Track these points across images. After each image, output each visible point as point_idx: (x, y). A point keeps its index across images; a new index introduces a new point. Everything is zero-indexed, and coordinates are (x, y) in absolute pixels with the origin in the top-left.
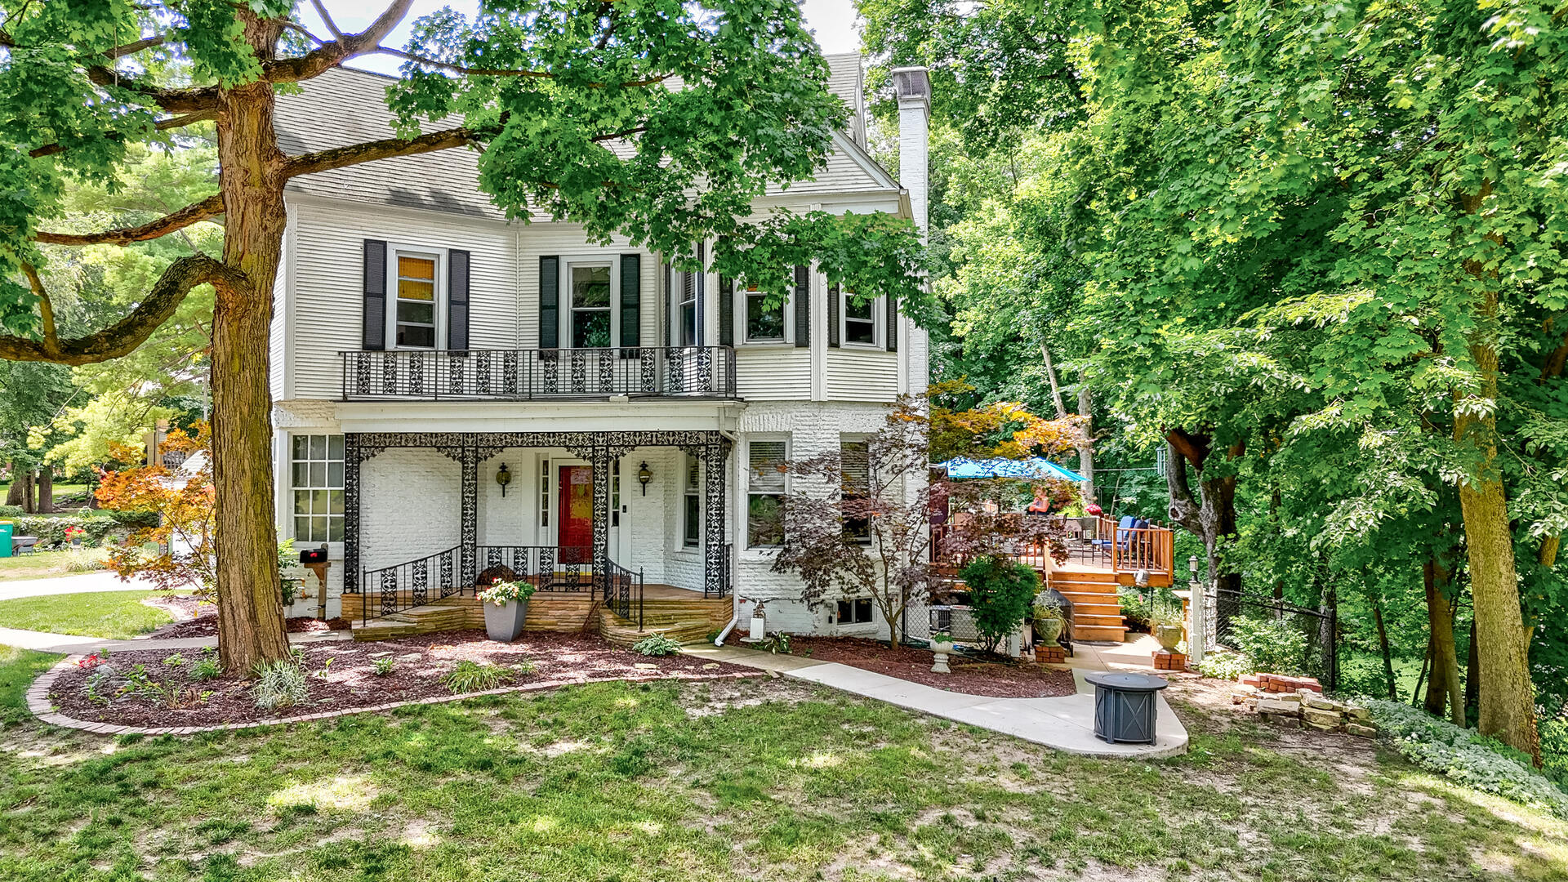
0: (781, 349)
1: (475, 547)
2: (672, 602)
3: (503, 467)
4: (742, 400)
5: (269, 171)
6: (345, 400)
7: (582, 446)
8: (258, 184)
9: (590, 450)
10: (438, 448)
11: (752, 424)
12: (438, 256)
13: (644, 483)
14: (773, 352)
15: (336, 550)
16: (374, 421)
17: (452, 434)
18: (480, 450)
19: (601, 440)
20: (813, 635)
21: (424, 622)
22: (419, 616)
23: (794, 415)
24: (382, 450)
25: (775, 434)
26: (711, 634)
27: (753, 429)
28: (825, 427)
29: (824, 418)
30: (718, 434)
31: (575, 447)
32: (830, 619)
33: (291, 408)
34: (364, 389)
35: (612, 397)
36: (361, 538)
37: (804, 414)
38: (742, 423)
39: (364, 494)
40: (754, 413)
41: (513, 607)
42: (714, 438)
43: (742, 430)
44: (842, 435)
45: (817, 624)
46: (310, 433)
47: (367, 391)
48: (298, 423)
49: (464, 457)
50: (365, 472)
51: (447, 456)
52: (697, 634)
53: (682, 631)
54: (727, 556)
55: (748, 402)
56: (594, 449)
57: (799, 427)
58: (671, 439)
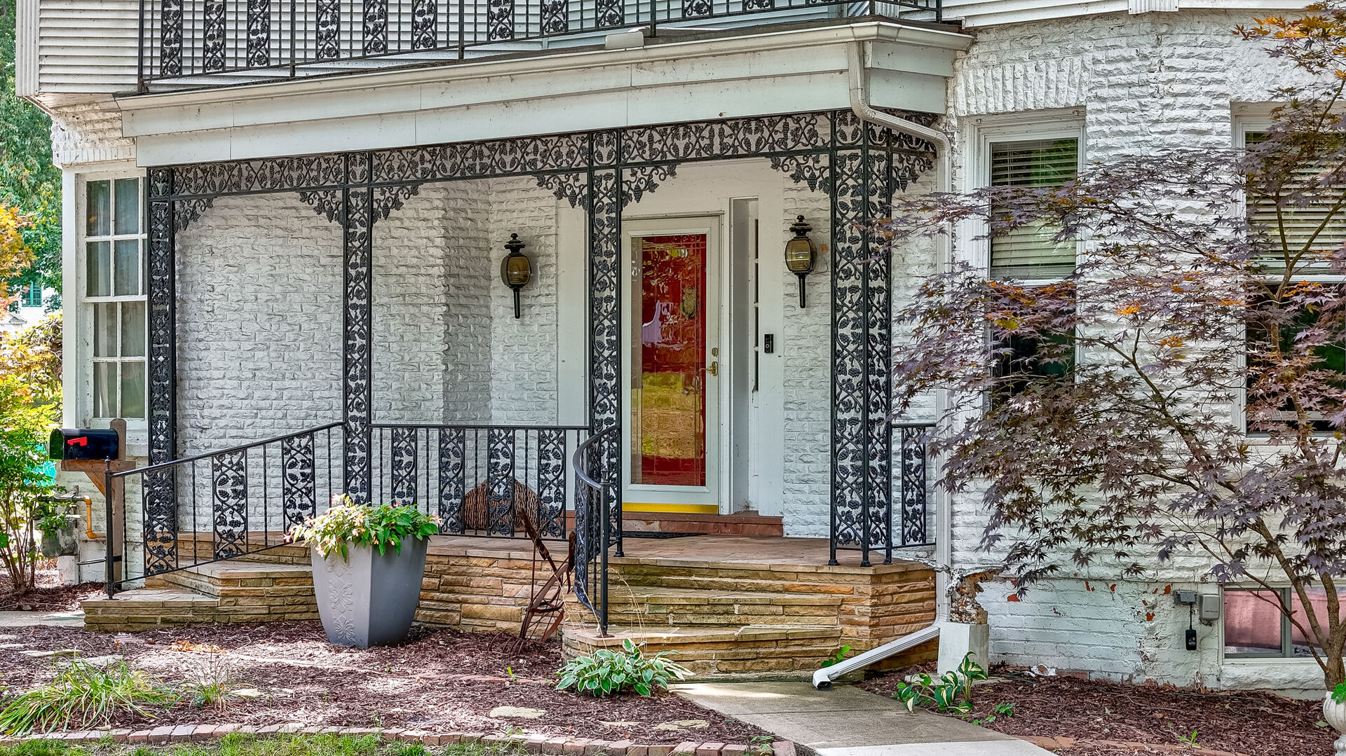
1: (367, 423)
2: (755, 573)
3: (515, 246)
4: (956, 25)
6: (143, 90)
7: (568, 171)
9: (583, 178)
10: (303, 191)
11: (990, 93)
13: (802, 276)
15: (137, 433)
16: (192, 135)
17: (325, 157)
18: (377, 193)
19: (605, 151)
20: (1139, 680)
21: (237, 595)
22: (227, 581)
23: (1088, 58)
24: (209, 205)
25: (1047, 114)
26: (834, 658)
27: (995, 104)
28: (1177, 88)
29: (1175, 62)
30: (855, 119)
31: (554, 173)
32: (1191, 640)
33: (78, 121)
34: (172, 64)
35: (613, 37)
36: (188, 407)
37: (1113, 53)
38: (961, 90)
39: (192, 307)
40: (993, 59)
41: (363, 562)
42: (849, 130)
43: (962, 109)
44: (1239, 110)
45: (1149, 650)
46: (110, 174)
47: (177, 71)
48: (88, 154)
49: (348, 209)
50: (195, 257)
51: (319, 210)
52: (792, 655)
53: (738, 643)
54: (906, 454)
55: (974, 31)
56: (591, 178)
57: (1104, 92)
58: (753, 138)
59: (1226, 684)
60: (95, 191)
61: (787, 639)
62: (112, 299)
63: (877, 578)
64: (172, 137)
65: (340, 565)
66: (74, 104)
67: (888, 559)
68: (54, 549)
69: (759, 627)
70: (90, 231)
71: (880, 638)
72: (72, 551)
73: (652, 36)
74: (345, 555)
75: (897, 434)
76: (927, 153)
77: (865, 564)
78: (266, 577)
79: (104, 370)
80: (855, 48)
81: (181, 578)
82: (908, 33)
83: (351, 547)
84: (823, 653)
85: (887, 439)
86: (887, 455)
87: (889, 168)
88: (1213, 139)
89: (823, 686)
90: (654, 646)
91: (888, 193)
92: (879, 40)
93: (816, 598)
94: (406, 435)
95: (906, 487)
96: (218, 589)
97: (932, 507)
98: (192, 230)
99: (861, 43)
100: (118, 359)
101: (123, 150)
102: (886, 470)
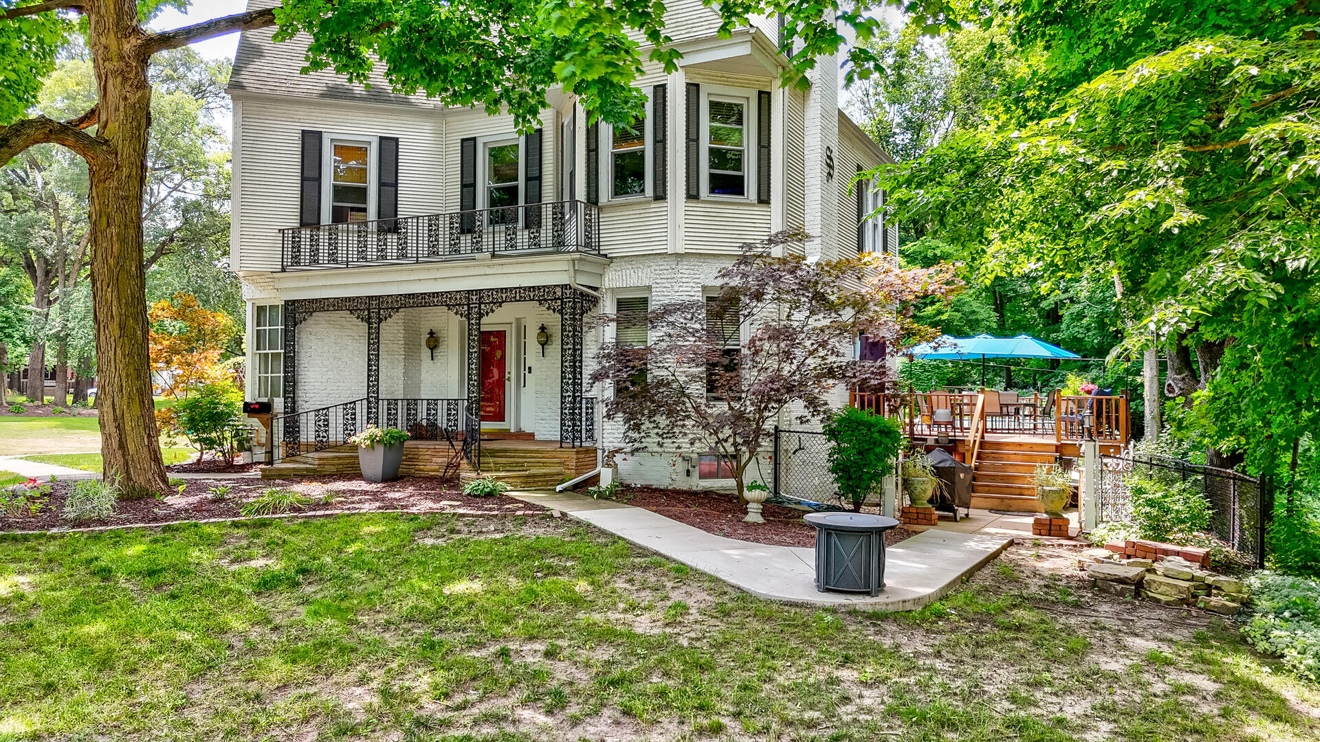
0: (641, 203)
1: (377, 399)
2: (531, 451)
3: (431, 333)
4: (605, 256)
5: (127, 47)
6: (283, 270)
7: (459, 305)
8: (115, 59)
9: (466, 308)
10: (351, 311)
11: (617, 280)
12: (370, 143)
13: (543, 345)
14: (634, 207)
15: (279, 404)
17: (360, 298)
18: (382, 312)
19: (474, 298)
20: (670, 488)
21: (324, 464)
22: (320, 459)
23: (653, 269)
24: (311, 315)
25: (638, 288)
26: (562, 482)
27: (619, 285)
28: (684, 280)
29: (683, 271)
30: (570, 288)
31: (453, 306)
32: (688, 473)
33: (253, 282)
34: (296, 260)
35: (478, 256)
36: (300, 393)
37: (662, 267)
38: (606, 279)
39: (302, 355)
40: (618, 268)
41: (380, 450)
42: (568, 292)
43: (607, 286)
44: (704, 288)
45: (674, 477)
46: (267, 303)
47: (298, 263)
48: (258, 295)
49: (370, 318)
50: (303, 335)
51: (358, 318)
52: (547, 481)
53: (527, 476)
54: (587, 408)
55: (612, 258)
56: (469, 307)
57: (658, 281)
58: (532, 294)
59: (700, 488)
60: (260, 310)
61: (545, 475)
62: (267, 351)
63: (577, 453)
64: (296, 289)
65: (371, 451)
66: (253, 276)
67: (581, 446)
68: (241, 448)
69: (533, 471)
70: (258, 325)
71: (578, 474)
72: (250, 450)
73: (493, 256)
74: (373, 447)
75: (584, 401)
76: (595, 301)
77: (573, 447)
78: (336, 457)
79: (262, 379)
80: (571, 262)
81: (298, 458)
82: (591, 258)
83: (375, 445)
84: (558, 480)
85: (581, 403)
86: (581, 408)
87: (582, 306)
88: (696, 298)
89: (560, 492)
90: (498, 478)
91: (582, 315)
92: (580, 260)
93: (555, 460)
94: (392, 403)
95: (587, 420)
96: (317, 462)
97: (595, 427)
98: (303, 325)
99: (573, 261)
100: (269, 375)
101: (274, 294)
102: (580, 414)
